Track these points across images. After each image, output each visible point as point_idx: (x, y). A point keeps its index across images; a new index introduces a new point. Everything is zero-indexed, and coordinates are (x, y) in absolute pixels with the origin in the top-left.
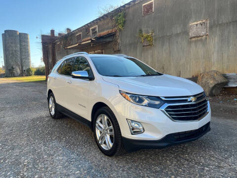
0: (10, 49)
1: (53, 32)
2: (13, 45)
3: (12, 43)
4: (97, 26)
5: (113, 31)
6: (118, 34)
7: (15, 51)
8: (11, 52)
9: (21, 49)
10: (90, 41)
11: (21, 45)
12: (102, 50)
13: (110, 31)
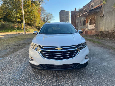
0: (62, 18)
1: (75, 9)
2: (63, 17)
3: (63, 16)
4: (93, 3)
5: (101, 5)
6: (103, 7)
7: (64, 19)
8: (62, 20)
9: (66, 18)
10: (86, 13)
11: (66, 16)
12: (95, 16)
13: (99, 5)
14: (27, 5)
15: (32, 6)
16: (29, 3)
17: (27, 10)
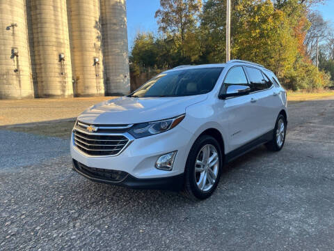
14: (259, 19)
15: (275, 16)
16: (267, 9)
17: (258, 31)
